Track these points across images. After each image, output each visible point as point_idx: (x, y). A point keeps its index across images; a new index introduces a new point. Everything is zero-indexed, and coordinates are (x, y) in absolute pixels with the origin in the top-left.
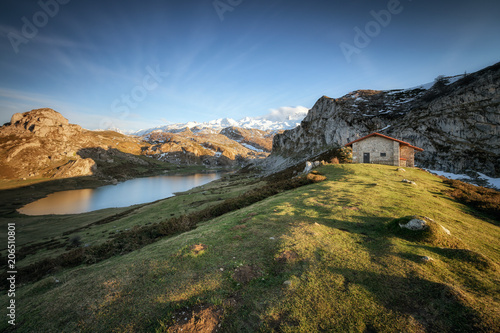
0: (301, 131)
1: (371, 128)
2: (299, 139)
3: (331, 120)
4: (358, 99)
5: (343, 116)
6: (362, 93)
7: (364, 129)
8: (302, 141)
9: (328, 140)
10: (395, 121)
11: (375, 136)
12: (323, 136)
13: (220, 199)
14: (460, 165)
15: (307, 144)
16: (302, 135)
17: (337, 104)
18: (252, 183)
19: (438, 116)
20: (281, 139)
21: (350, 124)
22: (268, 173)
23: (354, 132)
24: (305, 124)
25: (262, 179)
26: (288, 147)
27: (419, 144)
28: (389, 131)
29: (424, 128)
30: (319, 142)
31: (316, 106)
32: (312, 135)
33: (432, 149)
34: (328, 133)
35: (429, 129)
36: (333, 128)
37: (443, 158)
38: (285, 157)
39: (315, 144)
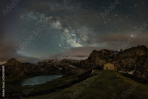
0: (88, 61)
1: (107, 60)
2: (87, 63)
3: (97, 57)
4: (104, 52)
5: (100, 56)
6: (105, 50)
7: (106, 60)
8: (88, 64)
9: (96, 64)
10: (113, 59)
11: (109, 62)
12: (95, 62)
13: (63, 83)
14: (124, 70)
15: (90, 65)
16: (89, 62)
17: (98, 53)
18: (73, 78)
19: (121, 58)
20: (82, 63)
21: (102, 59)
22: (78, 75)
23: (103, 61)
24: (89, 58)
25: (76, 76)
26: (84, 66)
27: (117, 65)
28: (112, 61)
29: (118, 61)
30: (94, 64)
31: (92, 53)
32: (91, 62)
33: (120, 66)
34: (96, 61)
35: (119, 61)
36: (97, 60)
37: (122, 68)
38: (83, 69)
39: (92, 65)
